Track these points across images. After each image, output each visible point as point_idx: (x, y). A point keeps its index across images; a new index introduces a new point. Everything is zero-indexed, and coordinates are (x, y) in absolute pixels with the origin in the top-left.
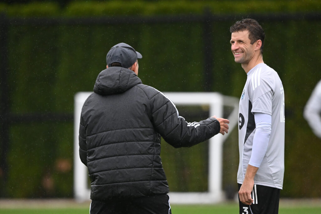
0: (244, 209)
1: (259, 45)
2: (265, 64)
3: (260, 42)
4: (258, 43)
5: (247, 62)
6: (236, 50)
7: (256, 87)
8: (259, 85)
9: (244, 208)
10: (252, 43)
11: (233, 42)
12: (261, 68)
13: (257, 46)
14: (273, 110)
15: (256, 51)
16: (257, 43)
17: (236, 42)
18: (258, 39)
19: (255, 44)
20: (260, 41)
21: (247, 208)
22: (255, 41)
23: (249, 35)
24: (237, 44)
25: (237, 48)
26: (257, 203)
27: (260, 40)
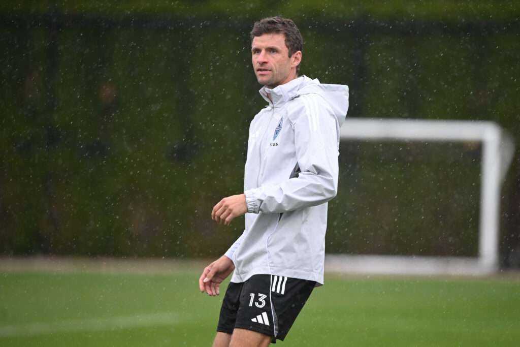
0: (260, 297)
1: (298, 60)
3: (299, 55)
4: (297, 56)
6: (263, 63)
9: (260, 295)
10: (290, 55)
11: (258, 51)
15: (292, 68)
17: (263, 52)
18: (298, 50)
19: (293, 59)
20: (299, 53)
21: (265, 296)
24: (265, 54)
26: (283, 293)
27: (299, 51)
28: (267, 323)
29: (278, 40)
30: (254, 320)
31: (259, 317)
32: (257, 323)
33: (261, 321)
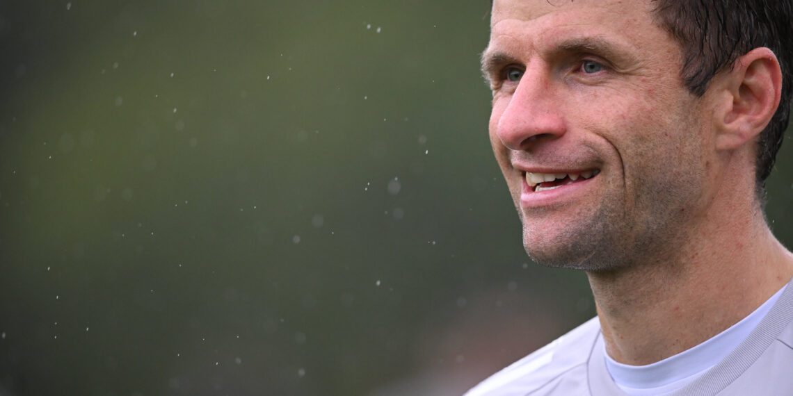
13: (737, 109)
16: (737, 76)
22: (722, 63)
25: (543, 123)
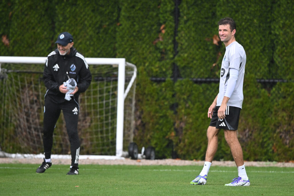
2: (237, 42)
3: (235, 31)
5: (227, 42)
6: (222, 35)
7: (233, 54)
8: (234, 53)
10: (231, 31)
11: (221, 30)
12: (235, 44)
14: (240, 68)
15: (233, 35)
17: (222, 31)
18: (234, 29)
19: (233, 32)
23: (230, 27)
24: (223, 32)
26: (228, 114)
28: (225, 125)
29: (227, 27)
30: (220, 125)
31: (222, 124)
32: (221, 126)
33: (222, 125)
